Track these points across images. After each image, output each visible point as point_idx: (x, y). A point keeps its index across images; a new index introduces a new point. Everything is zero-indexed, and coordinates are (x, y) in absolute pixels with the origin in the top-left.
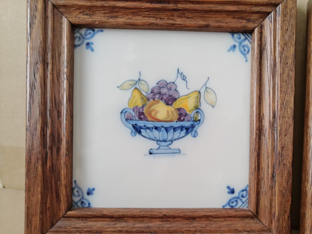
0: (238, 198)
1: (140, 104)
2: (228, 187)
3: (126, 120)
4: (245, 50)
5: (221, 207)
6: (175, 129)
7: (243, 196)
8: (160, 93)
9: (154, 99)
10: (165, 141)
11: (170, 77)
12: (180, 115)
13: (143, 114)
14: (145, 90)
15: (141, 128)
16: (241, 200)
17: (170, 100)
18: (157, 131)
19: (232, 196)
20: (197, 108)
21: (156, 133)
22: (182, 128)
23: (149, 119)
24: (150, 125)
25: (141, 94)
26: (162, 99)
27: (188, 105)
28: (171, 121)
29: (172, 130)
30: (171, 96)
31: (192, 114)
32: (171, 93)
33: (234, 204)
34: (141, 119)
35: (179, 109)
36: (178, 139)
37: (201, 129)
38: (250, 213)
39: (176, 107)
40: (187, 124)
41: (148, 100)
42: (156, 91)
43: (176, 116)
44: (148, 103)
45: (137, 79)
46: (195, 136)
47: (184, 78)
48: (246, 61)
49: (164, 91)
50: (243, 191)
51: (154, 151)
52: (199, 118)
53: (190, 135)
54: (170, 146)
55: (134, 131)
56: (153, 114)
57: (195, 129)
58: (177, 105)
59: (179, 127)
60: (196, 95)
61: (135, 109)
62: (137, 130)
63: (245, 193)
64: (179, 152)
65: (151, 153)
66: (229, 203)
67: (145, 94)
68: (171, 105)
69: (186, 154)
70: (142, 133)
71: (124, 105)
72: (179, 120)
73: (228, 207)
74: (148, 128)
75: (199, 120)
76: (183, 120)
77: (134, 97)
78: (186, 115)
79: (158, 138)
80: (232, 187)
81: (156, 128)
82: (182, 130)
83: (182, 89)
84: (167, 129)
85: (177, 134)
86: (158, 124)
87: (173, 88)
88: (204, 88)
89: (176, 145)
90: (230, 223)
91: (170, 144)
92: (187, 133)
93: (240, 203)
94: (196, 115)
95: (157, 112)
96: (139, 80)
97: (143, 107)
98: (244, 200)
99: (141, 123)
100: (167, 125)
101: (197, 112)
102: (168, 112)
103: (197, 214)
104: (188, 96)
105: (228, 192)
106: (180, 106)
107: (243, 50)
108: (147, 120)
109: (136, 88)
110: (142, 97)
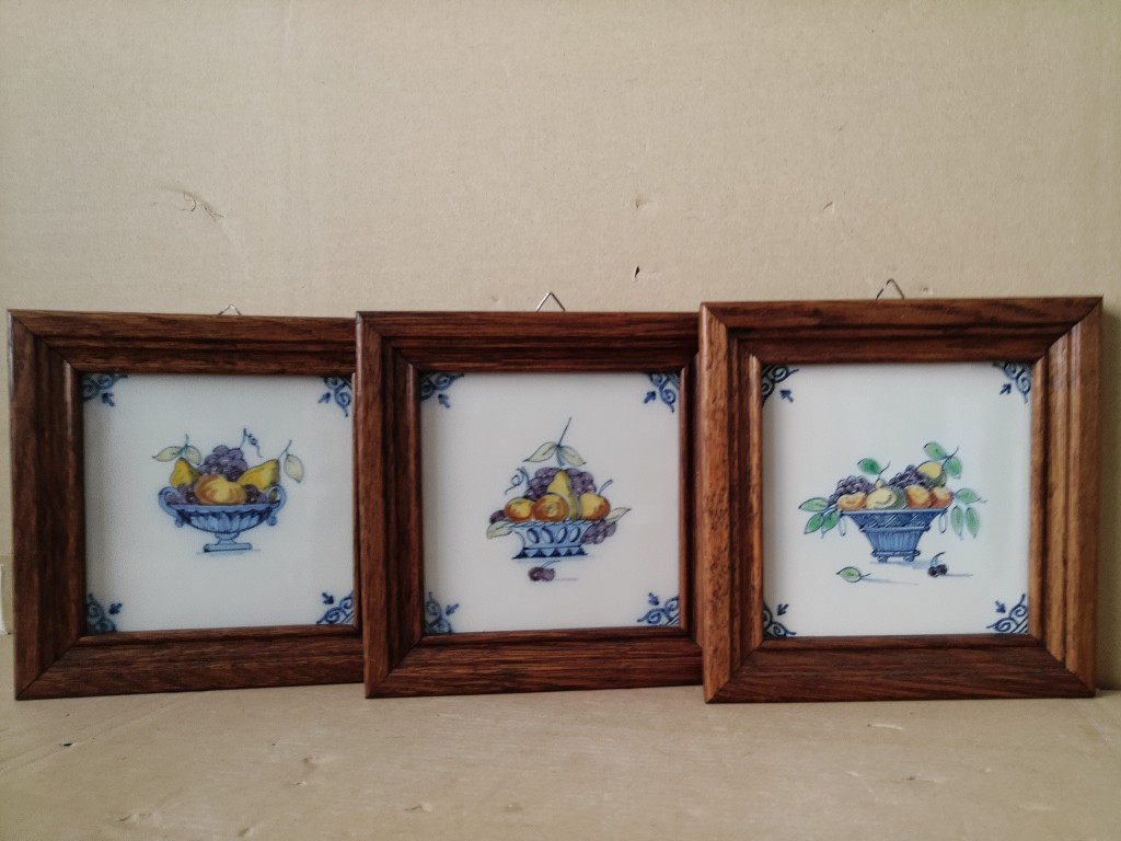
0: (339, 609)
1: (187, 480)
2: (324, 595)
3: (168, 504)
4: (344, 401)
5: (315, 623)
6: (242, 515)
7: (346, 607)
8: (218, 465)
9: (209, 473)
10: (227, 532)
11: (233, 440)
12: (250, 495)
13: (193, 494)
14: (196, 461)
15: (190, 514)
16: (344, 612)
17: (235, 473)
18: (214, 519)
19: (329, 607)
20: (275, 484)
21: (214, 523)
22: (252, 513)
23: (203, 501)
24: (204, 510)
25: (190, 466)
26: (221, 473)
27: (262, 480)
28: (236, 504)
29: (238, 517)
30: (234, 468)
31: (268, 493)
32: (234, 464)
33: (334, 618)
34: (190, 502)
35: (248, 487)
36: (248, 528)
37: (282, 514)
38: (351, 629)
39: (244, 483)
40: (261, 507)
41: (201, 474)
42: (212, 461)
43: (243, 496)
44: (202, 479)
45: (182, 445)
46: (272, 524)
47: (254, 442)
48: (347, 415)
49: (225, 461)
50: (346, 599)
51: (213, 548)
52: (278, 498)
53: (265, 522)
54: (236, 540)
55: (180, 519)
56: (208, 493)
57: (272, 514)
58: (245, 480)
59: (247, 512)
60: (272, 466)
61: (181, 487)
62: (184, 518)
63: (349, 602)
64: (248, 547)
65: (206, 551)
66: (325, 617)
67: (195, 466)
68: (235, 481)
69: (258, 550)
70: (193, 523)
71: (164, 482)
72: (248, 502)
73: (324, 622)
74: (202, 515)
75: (278, 501)
76: (255, 502)
77: (179, 471)
78: (258, 494)
79: (217, 529)
80: (329, 594)
81: (214, 515)
82: (253, 517)
83: (251, 458)
84: (230, 516)
85: (245, 522)
86: (216, 509)
87: (238, 457)
88: (284, 456)
89: (244, 538)
90: (323, 643)
91: (235, 537)
92: (260, 521)
93: (342, 617)
94: (273, 494)
95: (214, 492)
96: (187, 446)
97: (192, 485)
98: (348, 611)
99: (190, 508)
100: (230, 509)
101: (275, 490)
102: (231, 491)
103: (273, 633)
104: (261, 467)
105: (325, 602)
106: (249, 482)
107: (340, 401)
108: (200, 504)
109: (182, 458)
110: (192, 471)
